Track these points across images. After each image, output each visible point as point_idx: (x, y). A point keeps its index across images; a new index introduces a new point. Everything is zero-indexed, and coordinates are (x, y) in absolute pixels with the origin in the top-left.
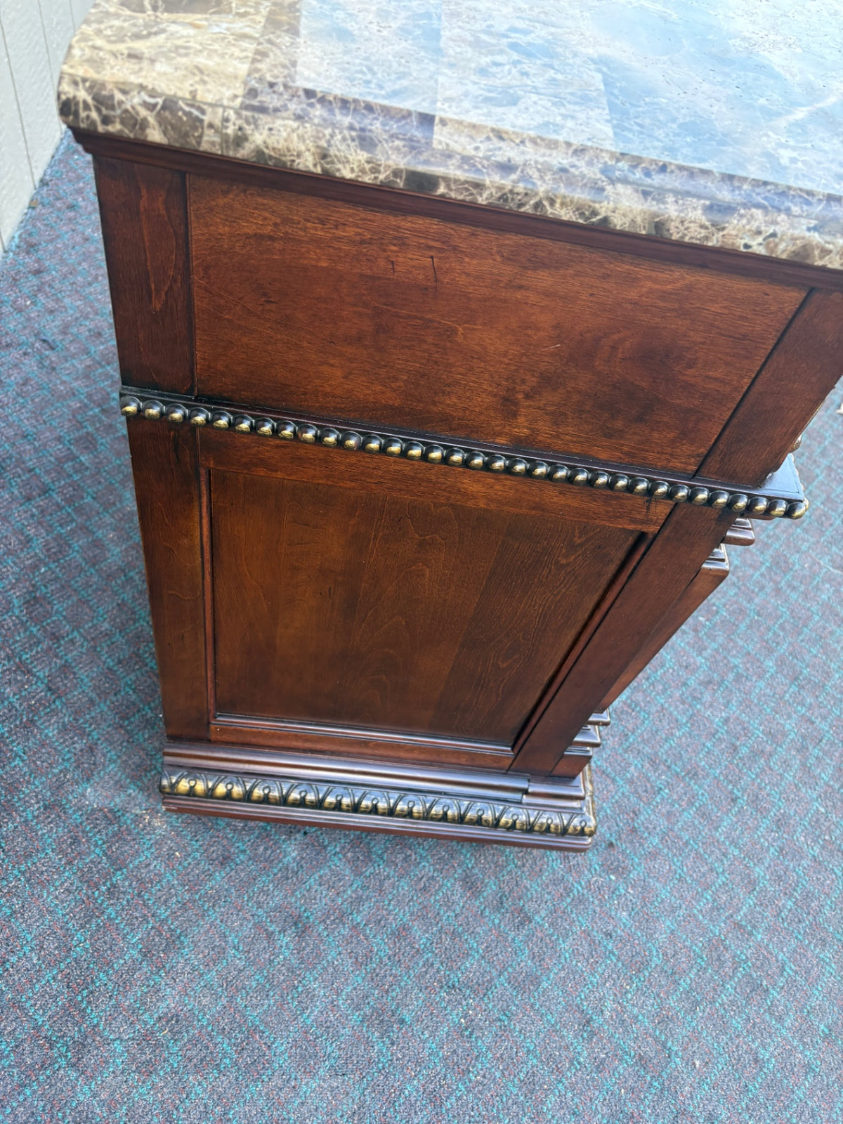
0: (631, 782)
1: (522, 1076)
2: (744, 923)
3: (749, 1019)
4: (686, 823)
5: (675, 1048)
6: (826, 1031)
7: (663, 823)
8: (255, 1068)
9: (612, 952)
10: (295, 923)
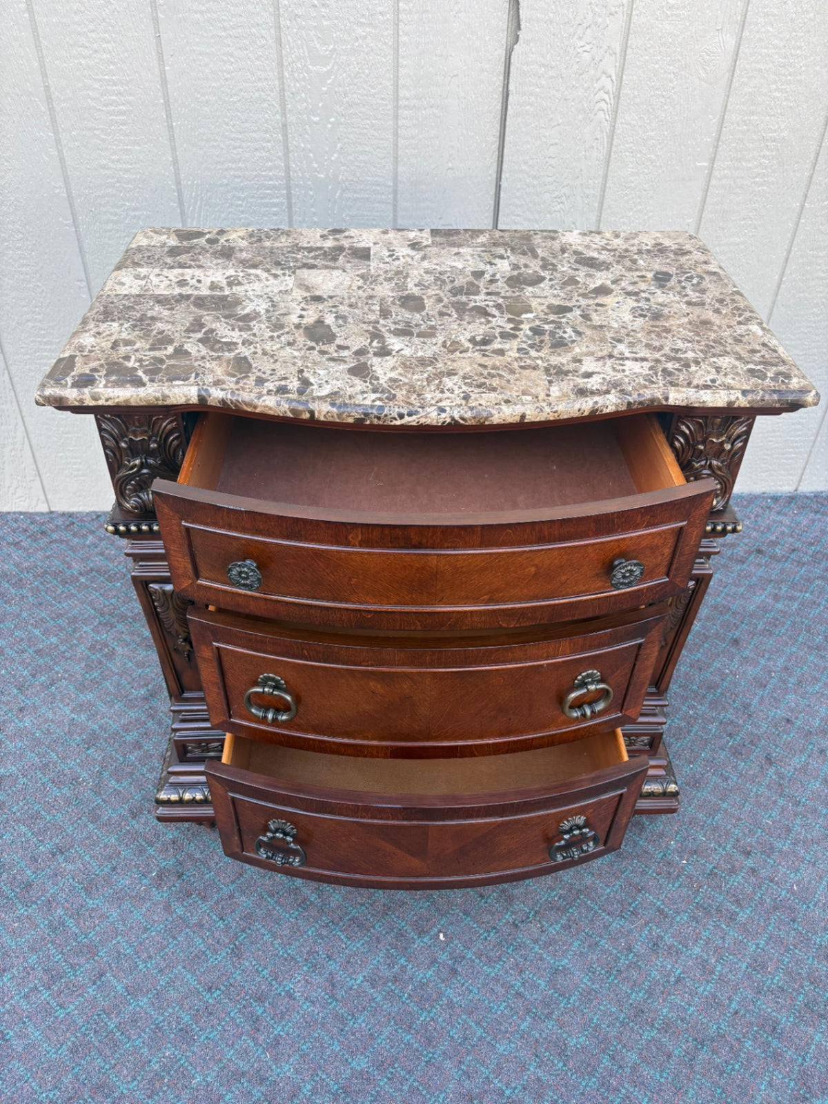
0: (231, 897)
1: (43, 813)
2: (103, 978)
3: (33, 969)
4: (192, 940)
5: (30, 911)
6: (8, 1037)
7: (195, 920)
8: (82, 688)
9: (102, 870)
10: (151, 695)
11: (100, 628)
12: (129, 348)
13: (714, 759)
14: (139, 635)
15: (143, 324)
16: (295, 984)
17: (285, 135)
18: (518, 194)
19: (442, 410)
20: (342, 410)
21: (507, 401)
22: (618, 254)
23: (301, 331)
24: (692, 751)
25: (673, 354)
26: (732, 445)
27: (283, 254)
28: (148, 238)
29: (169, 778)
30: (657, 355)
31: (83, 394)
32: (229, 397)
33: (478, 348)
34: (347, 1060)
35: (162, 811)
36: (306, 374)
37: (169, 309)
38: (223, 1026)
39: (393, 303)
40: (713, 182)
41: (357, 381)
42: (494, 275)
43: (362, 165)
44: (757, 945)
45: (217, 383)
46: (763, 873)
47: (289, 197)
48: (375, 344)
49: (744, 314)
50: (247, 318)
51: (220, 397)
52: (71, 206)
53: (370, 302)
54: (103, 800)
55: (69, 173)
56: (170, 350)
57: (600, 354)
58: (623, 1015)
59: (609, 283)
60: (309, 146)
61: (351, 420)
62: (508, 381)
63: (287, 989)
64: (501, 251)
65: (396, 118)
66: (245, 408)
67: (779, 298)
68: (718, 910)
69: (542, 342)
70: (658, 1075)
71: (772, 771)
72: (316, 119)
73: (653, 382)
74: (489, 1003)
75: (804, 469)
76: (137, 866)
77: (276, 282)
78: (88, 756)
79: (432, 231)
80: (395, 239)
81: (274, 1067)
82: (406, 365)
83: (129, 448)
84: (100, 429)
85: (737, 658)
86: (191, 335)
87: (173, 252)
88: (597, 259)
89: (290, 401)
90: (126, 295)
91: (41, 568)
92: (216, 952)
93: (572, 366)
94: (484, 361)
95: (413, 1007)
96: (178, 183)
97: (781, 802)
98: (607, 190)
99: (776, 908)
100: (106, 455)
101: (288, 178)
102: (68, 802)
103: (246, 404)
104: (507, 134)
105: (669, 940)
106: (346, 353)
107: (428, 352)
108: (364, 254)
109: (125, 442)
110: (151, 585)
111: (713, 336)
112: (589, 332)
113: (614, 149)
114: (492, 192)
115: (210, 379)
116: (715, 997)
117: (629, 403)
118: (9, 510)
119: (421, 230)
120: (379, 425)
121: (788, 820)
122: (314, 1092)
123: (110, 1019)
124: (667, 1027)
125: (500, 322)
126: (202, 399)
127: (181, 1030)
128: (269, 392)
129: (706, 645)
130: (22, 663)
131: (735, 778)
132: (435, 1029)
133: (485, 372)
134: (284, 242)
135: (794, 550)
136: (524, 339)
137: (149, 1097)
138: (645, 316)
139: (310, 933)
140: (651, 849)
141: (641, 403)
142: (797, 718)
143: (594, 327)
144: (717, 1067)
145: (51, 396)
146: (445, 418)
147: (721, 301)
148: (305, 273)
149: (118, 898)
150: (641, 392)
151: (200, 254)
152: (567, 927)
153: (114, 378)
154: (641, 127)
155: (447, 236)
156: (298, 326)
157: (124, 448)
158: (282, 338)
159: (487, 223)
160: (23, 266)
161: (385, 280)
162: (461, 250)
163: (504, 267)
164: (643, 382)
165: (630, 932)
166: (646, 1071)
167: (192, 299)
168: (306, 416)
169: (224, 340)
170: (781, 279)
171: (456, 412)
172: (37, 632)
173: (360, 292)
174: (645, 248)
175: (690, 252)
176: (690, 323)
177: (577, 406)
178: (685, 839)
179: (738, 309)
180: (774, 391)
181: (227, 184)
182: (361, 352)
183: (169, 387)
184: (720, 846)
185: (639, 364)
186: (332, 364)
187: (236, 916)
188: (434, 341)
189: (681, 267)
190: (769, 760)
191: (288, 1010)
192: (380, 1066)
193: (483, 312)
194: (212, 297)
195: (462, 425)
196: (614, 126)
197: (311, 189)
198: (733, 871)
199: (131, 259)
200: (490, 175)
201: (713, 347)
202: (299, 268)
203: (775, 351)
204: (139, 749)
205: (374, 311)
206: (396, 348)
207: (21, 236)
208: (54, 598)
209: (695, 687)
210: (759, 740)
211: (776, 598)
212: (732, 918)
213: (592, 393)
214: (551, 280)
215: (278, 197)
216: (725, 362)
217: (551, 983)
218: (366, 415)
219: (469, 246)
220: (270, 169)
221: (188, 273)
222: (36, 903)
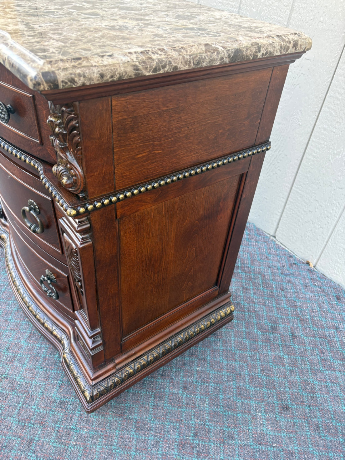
13: (168, 431)
131: (160, 452)
140: (75, 419)
178: (93, 438)
209: (221, 397)
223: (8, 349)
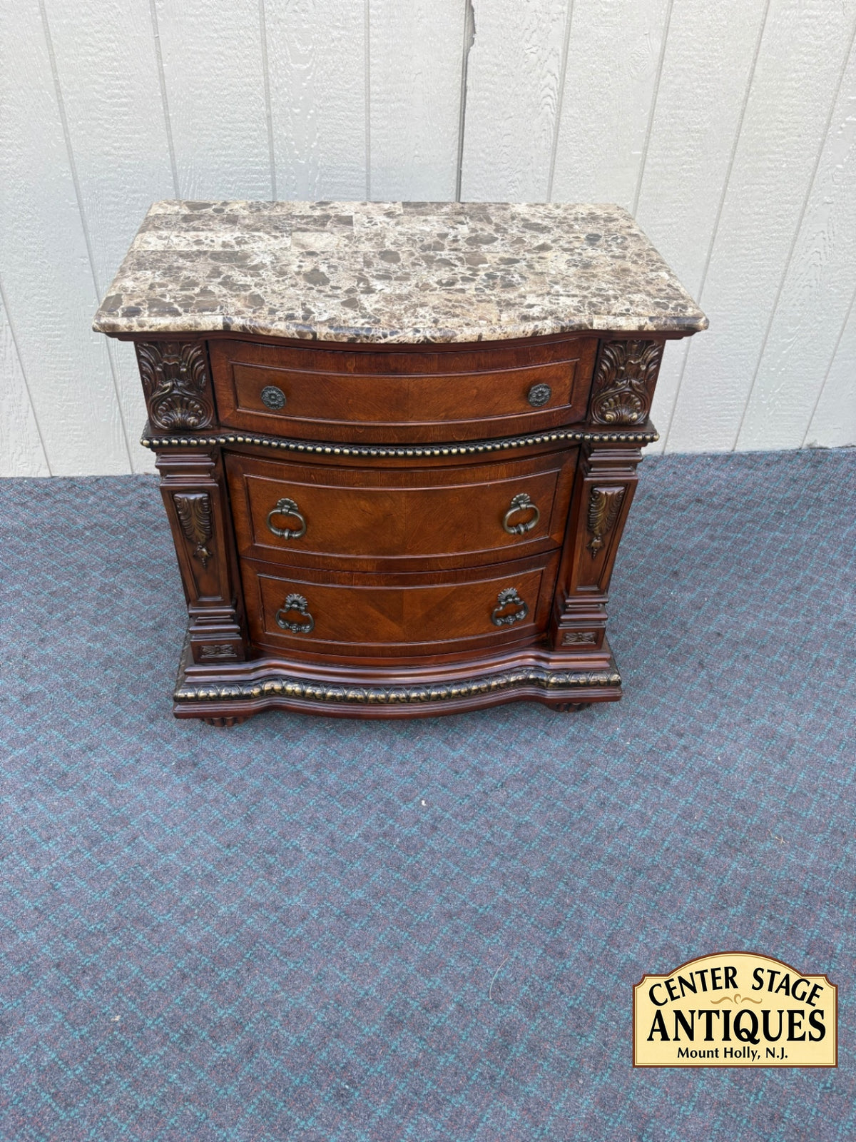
0: (242, 779)
2: (136, 841)
3: (75, 836)
4: (211, 811)
7: (211, 797)
8: (96, 621)
9: (128, 762)
10: (159, 626)
11: (108, 573)
12: (163, 289)
13: (655, 665)
14: (144, 578)
15: (171, 271)
16: (301, 840)
17: (270, 125)
18: (477, 179)
19: (417, 331)
20: (338, 332)
21: (467, 325)
22: (558, 220)
23: (301, 276)
24: (636, 659)
25: (597, 292)
26: (648, 367)
27: (280, 221)
28: (163, 208)
29: (185, 679)
30: (585, 293)
31: (132, 322)
32: (248, 323)
33: (444, 288)
34: (347, 892)
35: (180, 708)
36: (308, 306)
37: (191, 261)
38: (242, 872)
39: (374, 256)
40: (647, 169)
41: (348, 310)
42: (456, 236)
43: (338, 152)
44: (687, 801)
45: (238, 313)
46: (693, 749)
47: (273, 181)
48: (361, 285)
49: (655, 263)
50: (256, 268)
51: (241, 323)
52: (77, 188)
53: (355, 255)
54: (123, 710)
55: (75, 158)
56: (197, 290)
57: (540, 292)
58: (575, 854)
59: (549, 242)
60: (291, 135)
61: (345, 340)
62: (468, 310)
63: (294, 844)
64: (462, 218)
65: (368, 110)
66: (261, 332)
67: (709, 272)
68: (656, 777)
69: (494, 284)
70: (603, 895)
71: (703, 673)
72: (297, 111)
73: (581, 312)
74: (465, 849)
75: (739, 430)
76: (158, 759)
77: (276, 242)
78: (106, 675)
79: (403, 203)
80: (373, 209)
81: (286, 899)
82: (388, 300)
83: (164, 371)
84: (139, 357)
85: (677, 586)
86: (212, 279)
87: (186, 219)
88: (539, 224)
89: (297, 325)
90: (153, 251)
91: (49, 524)
92: (231, 820)
93: (518, 300)
94: (448, 296)
95: (401, 854)
96: (174, 168)
97: (711, 696)
98: (555, 175)
99: (702, 774)
100: (143, 379)
101: (272, 163)
102: (92, 711)
103: (262, 329)
104: (466, 125)
105: (613, 799)
106: (339, 292)
107: (404, 290)
108: (348, 221)
109: (160, 367)
110: (176, 495)
111: (630, 279)
112: (532, 277)
113: (560, 139)
114: (454, 177)
115: (232, 310)
116: (650, 838)
117: (562, 327)
118: (12, 476)
119: (394, 203)
120: (367, 344)
121: (715, 709)
122: (321, 915)
123: (145, 870)
124: (611, 860)
125: (461, 270)
126: (226, 326)
127: (206, 876)
128: (280, 319)
129: (649, 577)
130: (39, 602)
131: (672, 679)
132: (420, 869)
133: (450, 304)
134: (279, 211)
135: (729, 499)
136: (481, 282)
137: (182, 924)
138: (577, 266)
139: (311, 804)
140: (600, 734)
141: (571, 327)
142: (726, 632)
143: (537, 274)
144: (651, 888)
145: (105, 323)
146: (419, 337)
147: (639, 255)
148: (299, 235)
149: (143, 782)
150: (571, 318)
151: (209, 220)
152: (529, 793)
153: (155, 310)
154: (582, 119)
155: (417, 208)
156: (298, 273)
157: (159, 372)
158: (287, 282)
159: (451, 197)
160: (31, 243)
161: (367, 239)
162: (429, 218)
163: (464, 230)
164: (573, 311)
165: (582, 795)
166: (594, 893)
167: (209, 254)
168: (310, 337)
169: (239, 283)
170: (710, 256)
171: (428, 332)
172: (49, 577)
173: (347, 249)
174: (580, 216)
175: (617, 220)
176: (613, 271)
177: (522, 329)
178: (629, 726)
179: (652, 261)
180: (674, 318)
181: (218, 170)
182: (350, 291)
183: (200, 316)
184: (658, 730)
185: (571, 299)
186: (328, 299)
187: (247, 793)
188: (409, 283)
189: (609, 230)
190: (701, 664)
191: (296, 859)
192: (376, 896)
193: (447, 263)
194: (225, 252)
195: (433, 343)
196: (559, 119)
197: (293, 174)
198: (668, 748)
199: (151, 224)
200: (452, 162)
201: (629, 287)
202: (294, 231)
203: (678, 290)
204: (152, 669)
205: (358, 262)
206: (379, 287)
207: (30, 216)
208: (63, 549)
209: (639, 610)
210: (694, 650)
211: (712, 538)
212: (666, 782)
213: (534, 319)
214: (502, 240)
215: (263, 181)
216: (636, 298)
217: (515, 833)
218: (357, 335)
219: (435, 215)
220: (256, 155)
221: (202, 235)
222: (72, 788)
223: (457, 772)
